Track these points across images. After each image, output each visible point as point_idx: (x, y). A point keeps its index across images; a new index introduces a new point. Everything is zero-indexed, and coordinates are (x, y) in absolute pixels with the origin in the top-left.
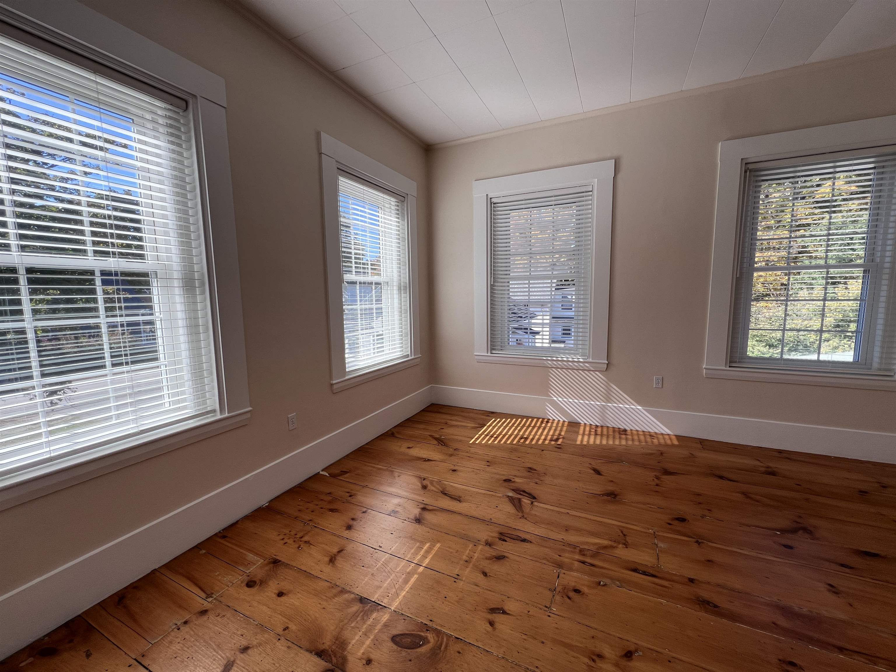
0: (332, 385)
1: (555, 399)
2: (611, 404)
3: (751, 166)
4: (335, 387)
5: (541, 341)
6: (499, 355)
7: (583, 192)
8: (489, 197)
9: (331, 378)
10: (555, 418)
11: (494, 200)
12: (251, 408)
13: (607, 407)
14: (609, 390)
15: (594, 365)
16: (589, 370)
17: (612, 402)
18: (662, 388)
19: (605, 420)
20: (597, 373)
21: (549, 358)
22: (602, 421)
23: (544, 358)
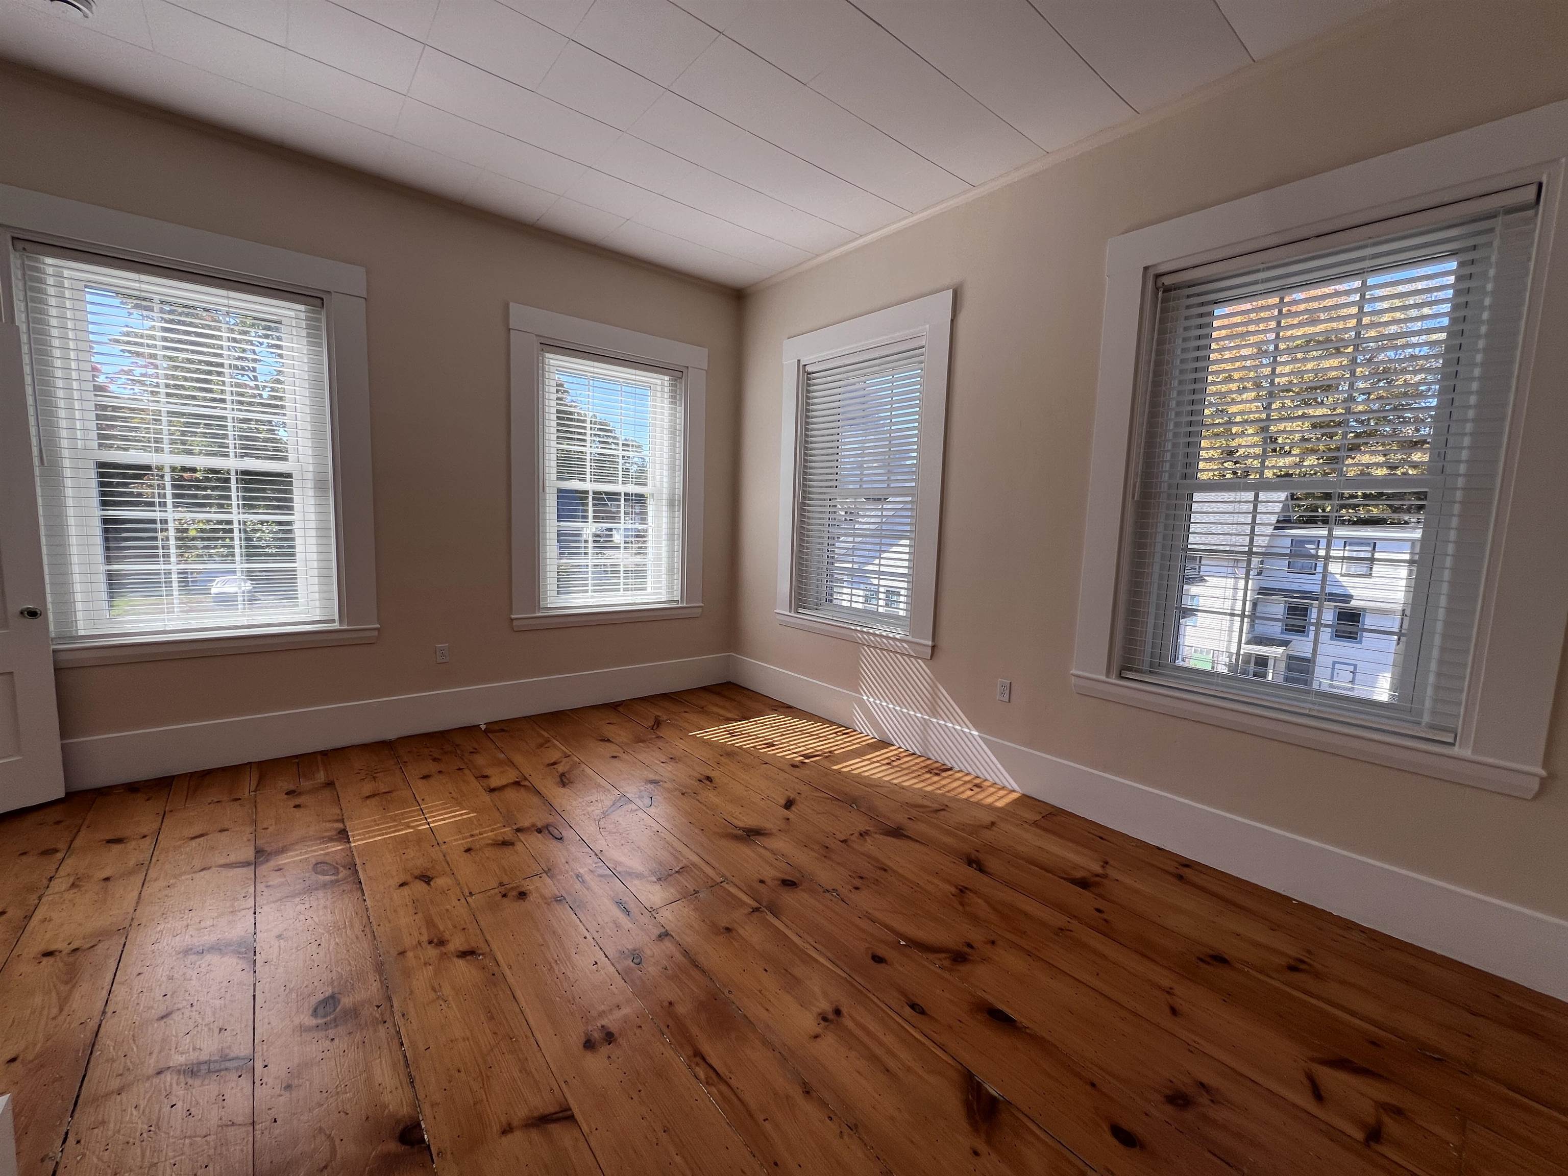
0: (512, 620)
1: (865, 698)
2: (936, 718)
3: (1168, 281)
4: (515, 623)
5: (848, 598)
6: (807, 616)
7: (916, 349)
8: (802, 363)
9: (511, 611)
10: (863, 731)
11: (809, 369)
12: (378, 626)
13: (929, 722)
14: (934, 694)
15: (918, 648)
16: (909, 656)
17: (939, 717)
18: (1009, 701)
19: (927, 747)
20: (919, 661)
21: (859, 628)
22: (924, 750)
23: (853, 627)
